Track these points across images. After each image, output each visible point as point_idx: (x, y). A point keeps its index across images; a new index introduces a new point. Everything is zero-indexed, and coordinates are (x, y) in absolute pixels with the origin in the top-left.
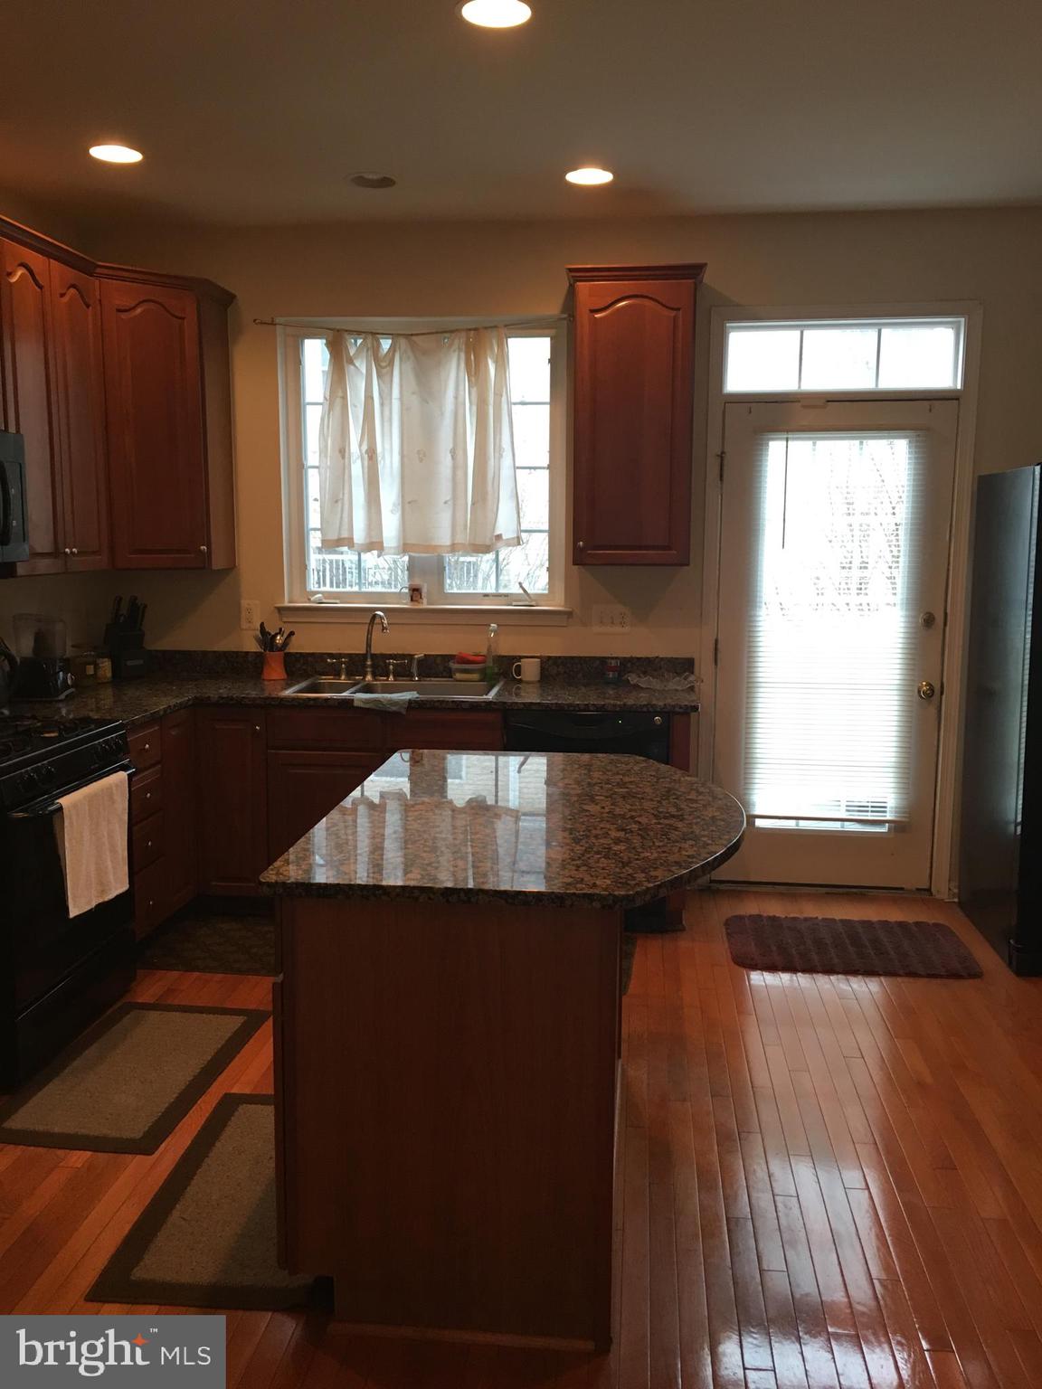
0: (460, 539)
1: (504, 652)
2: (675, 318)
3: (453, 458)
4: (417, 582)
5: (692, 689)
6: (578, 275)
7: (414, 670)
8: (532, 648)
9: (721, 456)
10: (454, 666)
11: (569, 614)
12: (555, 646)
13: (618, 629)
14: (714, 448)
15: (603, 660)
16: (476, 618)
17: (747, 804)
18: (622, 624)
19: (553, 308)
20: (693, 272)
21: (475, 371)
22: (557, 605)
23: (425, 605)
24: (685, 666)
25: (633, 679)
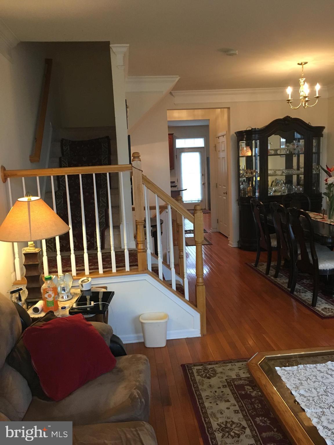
14: (175, 154)
20: (173, 134)
24: (174, 182)
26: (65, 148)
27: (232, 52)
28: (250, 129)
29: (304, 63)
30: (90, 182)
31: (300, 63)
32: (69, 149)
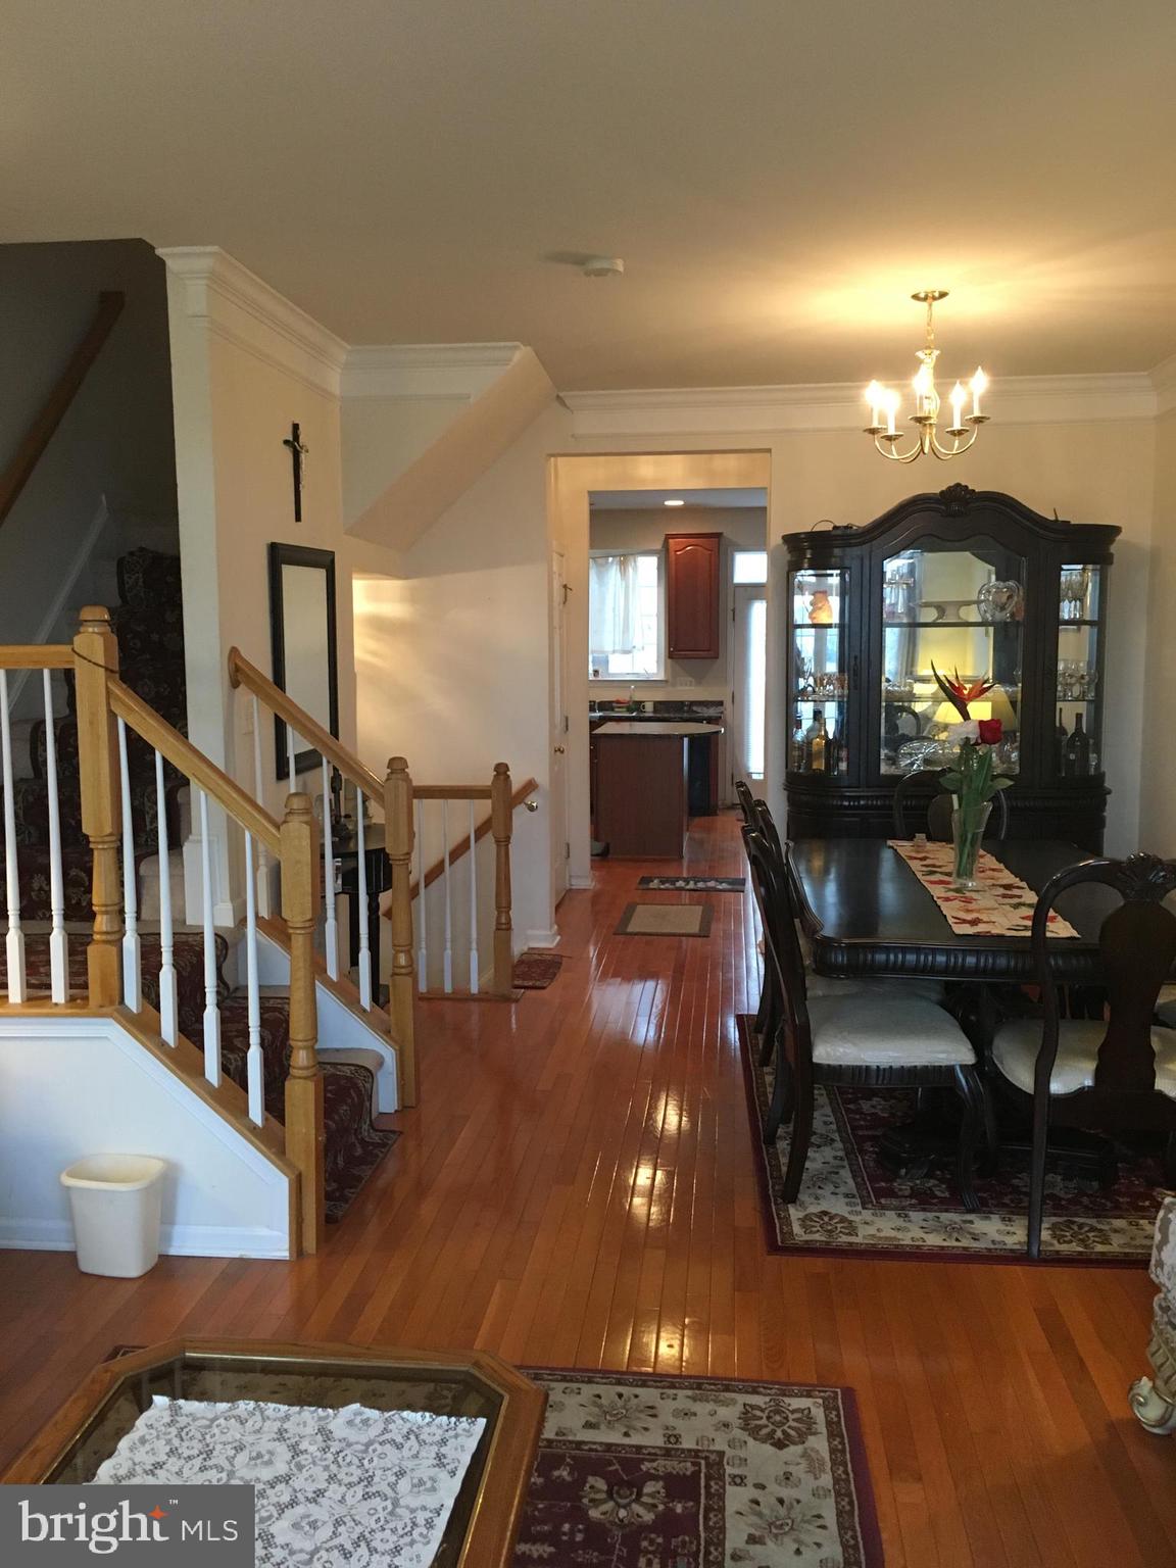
0: (617, 648)
1: (636, 699)
2: (710, 555)
3: (614, 611)
4: (596, 668)
5: (722, 713)
6: (668, 537)
7: (596, 707)
8: (649, 698)
9: (734, 611)
10: (614, 705)
11: (666, 681)
12: (660, 696)
13: (687, 688)
14: (730, 607)
15: (682, 702)
16: (623, 684)
17: (746, 767)
18: (691, 685)
19: (659, 546)
20: (718, 535)
21: (624, 572)
22: (661, 677)
23: (600, 678)
24: (721, 703)
25: (695, 708)
26: (130, 578)
27: (598, 265)
28: (829, 527)
29: (937, 295)
30: (166, 693)
31: (922, 295)
32: (141, 583)
